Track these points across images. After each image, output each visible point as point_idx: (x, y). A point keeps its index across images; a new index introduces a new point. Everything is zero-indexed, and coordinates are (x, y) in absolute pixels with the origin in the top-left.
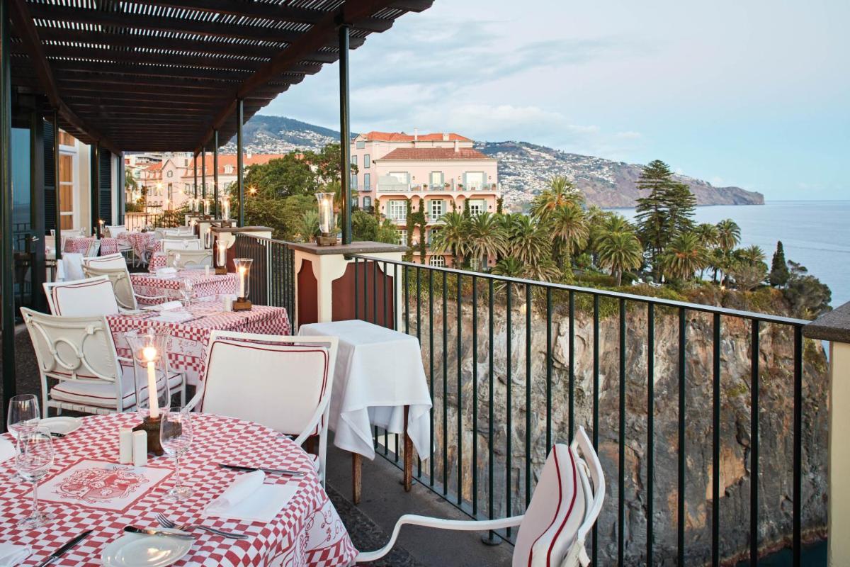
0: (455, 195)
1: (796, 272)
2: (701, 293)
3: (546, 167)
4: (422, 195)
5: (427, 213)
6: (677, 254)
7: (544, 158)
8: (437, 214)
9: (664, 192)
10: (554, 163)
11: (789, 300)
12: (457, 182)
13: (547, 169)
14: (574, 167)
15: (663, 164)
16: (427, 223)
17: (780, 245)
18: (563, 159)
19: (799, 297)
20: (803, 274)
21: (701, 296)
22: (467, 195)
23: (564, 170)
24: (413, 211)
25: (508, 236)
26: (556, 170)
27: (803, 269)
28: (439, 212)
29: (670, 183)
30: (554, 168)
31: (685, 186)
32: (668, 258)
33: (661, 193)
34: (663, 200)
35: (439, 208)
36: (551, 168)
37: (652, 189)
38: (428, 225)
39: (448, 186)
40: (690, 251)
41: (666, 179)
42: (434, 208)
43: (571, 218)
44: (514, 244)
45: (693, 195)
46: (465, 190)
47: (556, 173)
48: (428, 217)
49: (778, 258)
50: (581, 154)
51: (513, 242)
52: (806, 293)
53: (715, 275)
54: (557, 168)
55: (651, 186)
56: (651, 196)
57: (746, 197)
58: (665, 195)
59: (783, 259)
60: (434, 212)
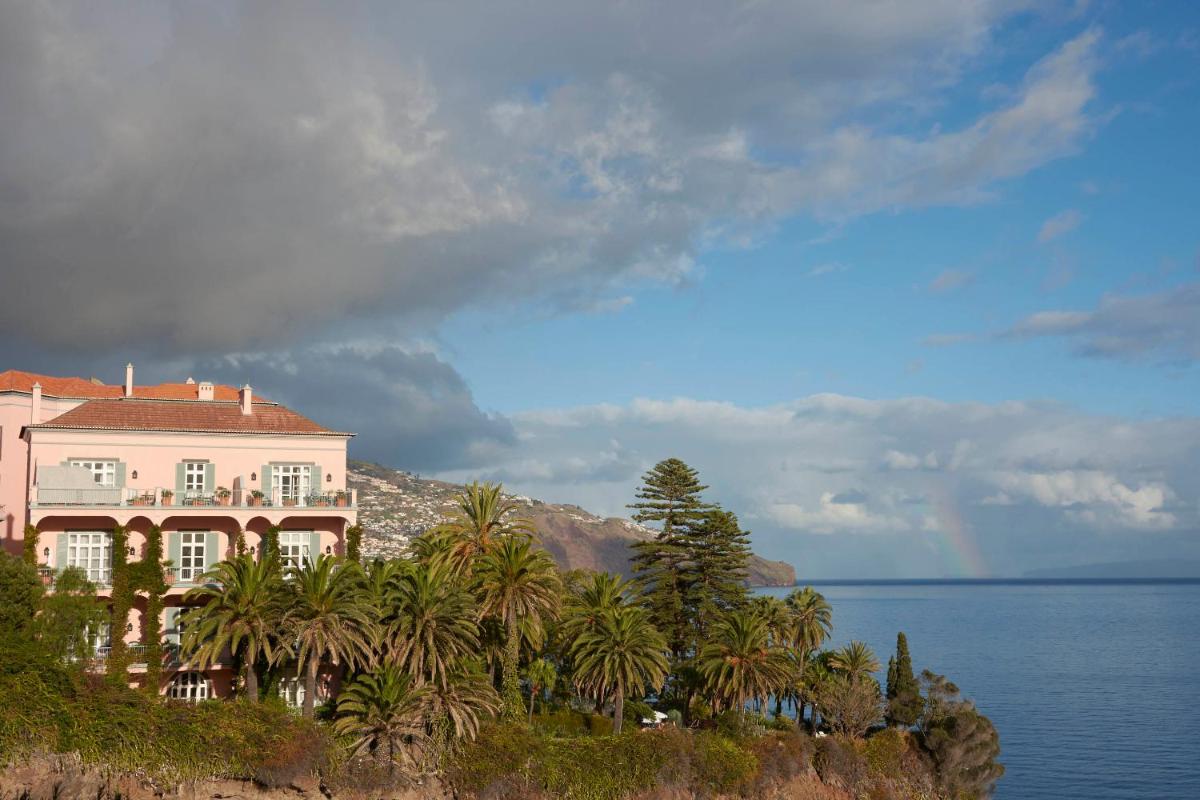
0: (243, 517)
1: (937, 696)
2: (781, 744)
3: (381, 509)
4: (157, 517)
5: (168, 563)
6: (728, 658)
7: (377, 488)
8: (193, 568)
9: (687, 529)
10: (399, 500)
11: (932, 753)
12: (248, 487)
13: (383, 513)
14: (439, 510)
15: (684, 467)
16: (168, 587)
17: (901, 639)
18: (416, 491)
19: (952, 745)
20: (952, 699)
21: (781, 749)
22: (275, 517)
23: (419, 516)
24: (131, 559)
25: (381, 613)
26: (403, 515)
27: (951, 689)
28: (199, 562)
29: (698, 510)
30: (398, 510)
31: (729, 514)
32: (711, 665)
33: (681, 531)
34: (686, 545)
35: (199, 551)
36: (393, 510)
37: (664, 520)
38: (170, 592)
39: (224, 494)
40: (755, 650)
41: (691, 500)
42: (187, 551)
43: (523, 571)
44: (395, 635)
45: (747, 533)
46: (270, 505)
47: (401, 520)
48: (170, 573)
49: (899, 669)
50: (454, 482)
51: (393, 628)
52: (962, 736)
53: (779, 709)
54: (406, 510)
55: (663, 515)
56: (662, 536)
57: (765, 571)
58: (689, 534)
59: (909, 669)
60: (187, 562)
